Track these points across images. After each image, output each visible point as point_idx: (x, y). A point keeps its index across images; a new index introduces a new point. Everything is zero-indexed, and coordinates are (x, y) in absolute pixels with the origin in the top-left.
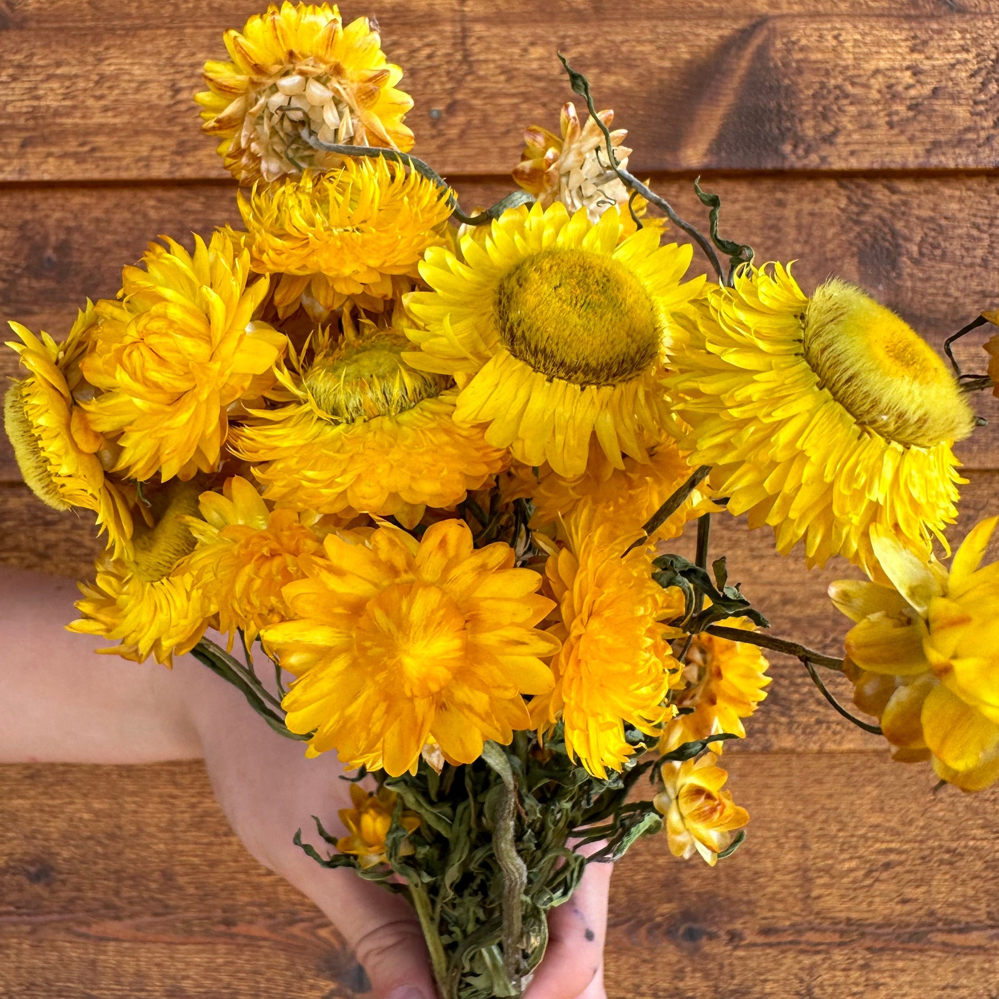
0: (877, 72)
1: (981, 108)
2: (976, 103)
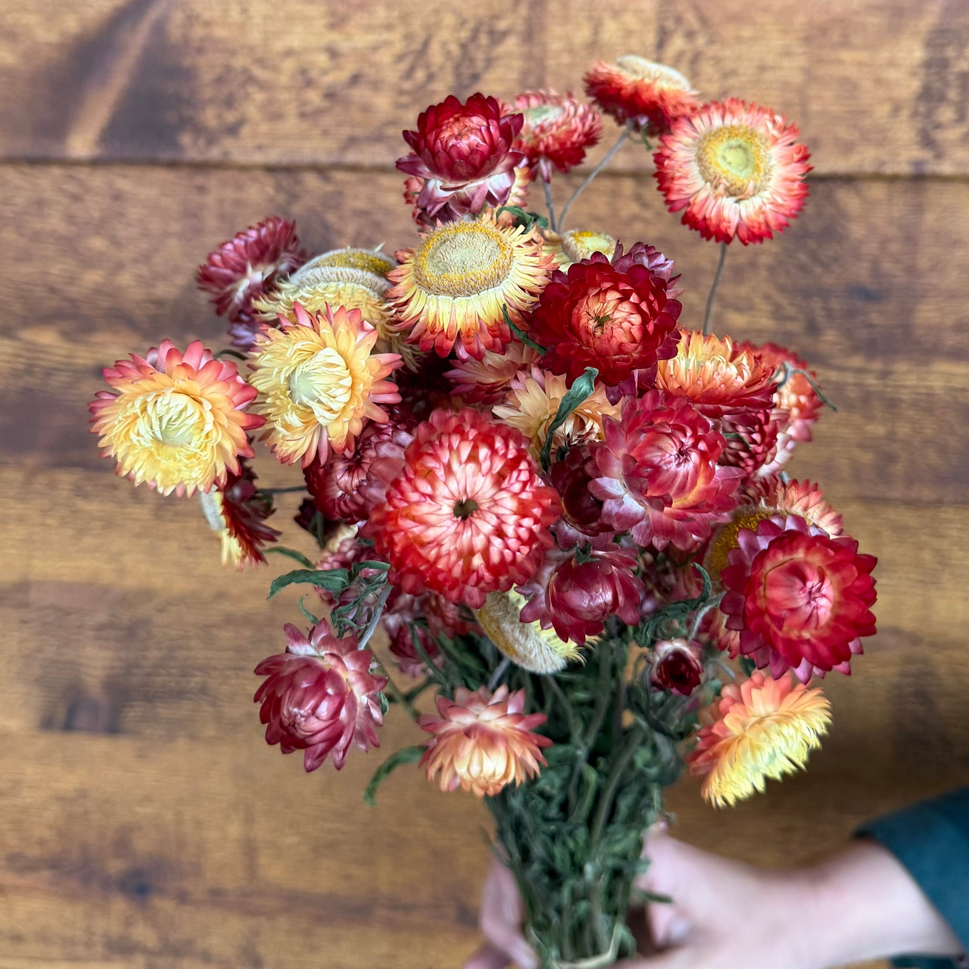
0: (289, 53)
1: (405, 99)
2: (401, 92)
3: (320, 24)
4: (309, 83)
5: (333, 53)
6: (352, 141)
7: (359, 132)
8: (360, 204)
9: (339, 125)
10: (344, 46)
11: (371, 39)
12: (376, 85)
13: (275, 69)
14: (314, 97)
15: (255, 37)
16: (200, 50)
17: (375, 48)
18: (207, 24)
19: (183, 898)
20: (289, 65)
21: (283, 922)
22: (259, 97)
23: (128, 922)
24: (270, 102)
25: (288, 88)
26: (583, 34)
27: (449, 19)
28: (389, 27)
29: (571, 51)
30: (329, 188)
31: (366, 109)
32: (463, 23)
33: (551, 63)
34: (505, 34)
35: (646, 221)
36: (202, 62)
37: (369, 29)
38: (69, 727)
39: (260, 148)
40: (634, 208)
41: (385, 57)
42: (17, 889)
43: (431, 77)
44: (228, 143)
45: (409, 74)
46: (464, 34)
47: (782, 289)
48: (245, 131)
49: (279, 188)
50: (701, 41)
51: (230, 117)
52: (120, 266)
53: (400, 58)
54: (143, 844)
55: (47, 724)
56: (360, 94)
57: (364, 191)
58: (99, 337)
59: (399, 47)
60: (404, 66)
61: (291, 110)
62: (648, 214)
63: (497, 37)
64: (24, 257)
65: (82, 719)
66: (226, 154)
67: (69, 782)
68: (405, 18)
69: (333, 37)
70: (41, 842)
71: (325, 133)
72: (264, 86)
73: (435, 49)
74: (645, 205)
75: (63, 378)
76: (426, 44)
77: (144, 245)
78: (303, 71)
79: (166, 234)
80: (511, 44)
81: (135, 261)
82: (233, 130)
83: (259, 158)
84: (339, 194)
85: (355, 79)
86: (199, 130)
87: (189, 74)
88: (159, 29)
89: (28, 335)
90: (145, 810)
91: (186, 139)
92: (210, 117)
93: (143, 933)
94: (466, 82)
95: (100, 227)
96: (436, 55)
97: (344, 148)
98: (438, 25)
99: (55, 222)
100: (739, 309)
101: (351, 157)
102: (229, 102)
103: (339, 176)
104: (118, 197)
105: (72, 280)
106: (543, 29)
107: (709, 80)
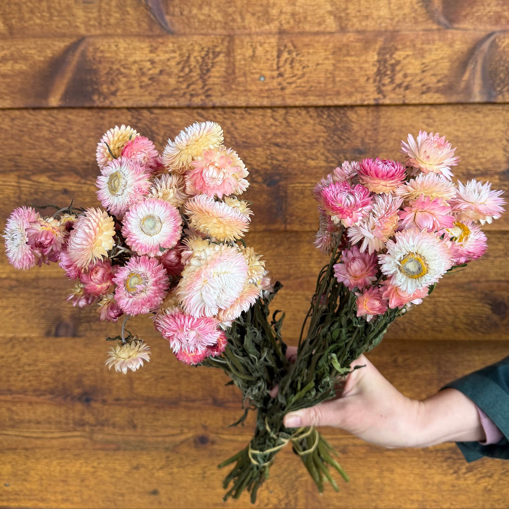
3: (147, 51)
4: (143, 74)
5: (152, 62)
6: (161, 96)
7: (164, 93)
8: (166, 123)
9: (155, 90)
10: (157, 59)
11: (167, 56)
12: (170, 75)
13: (130, 69)
14: (145, 79)
15: (122, 56)
16: (100, 62)
17: (168, 60)
18: (102, 51)
19: (104, 402)
20: (135, 67)
21: (144, 409)
22: (124, 80)
23: (83, 414)
24: (128, 82)
25: (135, 77)
26: (249, 53)
27: (197, 48)
28: (174, 51)
29: (245, 60)
30: (152, 116)
31: (166, 84)
32: (203, 49)
33: (237, 64)
34: (219, 53)
35: (276, 126)
36: (100, 66)
37: (166, 52)
38: (57, 335)
39: (124, 100)
40: (272, 121)
41: (173, 63)
42: (37, 403)
43: (191, 71)
44: (112, 98)
45: (182, 70)
46: (203, 54)
47: (329, 151)
48: (119, 93)
49: (133, 117)
50: (294, 54)
51: (113, 88)
52: (71, 150)
53: (178, 63)
54: (87, 382)
55: (48, 334)
56: (163, 78)
57: (166, 117)
58: (64, 178)
59: (178, 59)
60: (180, 66)
61: (137, 85)
62: (277, 123)
63: (216, 55)
64: (33, 147)
65: (62, 331)
66: (111, 103)
67: (57, 358)
68: (180, 48)
69: (152, 55)
70: (47, 383)
71: (150, 94)
72: (125, 76)
73: (192, 59)
74: (275, 120)
75: (50, 195)
76: (189, 57)
77: (80, 141)
78: (141, 69)
79: (89, 136)
80: (221, 57)
81: (76, 148)
82: (114, 94)
83: (124, 104)
84: (157, 118)
85: (161, 72)
86: (100, 94)
87: (96, 72)
88: (83, 54)
89: (35, 178)
90: (88, 368)
91: (95, 97)
92: (104, 88)
93: (89, 417)
94: (205, 72)
95: (62, 135)
96: (193, 62)
97: (158, 100)
98: (193, 50)
99: (45, 133)
100: (313, 159)
101: (160, 103)
102: (112, 83)
103: (156, 111)
104: (69, 122)
105: (52, 155)
106: (233, 51)
107: (298, 70)
